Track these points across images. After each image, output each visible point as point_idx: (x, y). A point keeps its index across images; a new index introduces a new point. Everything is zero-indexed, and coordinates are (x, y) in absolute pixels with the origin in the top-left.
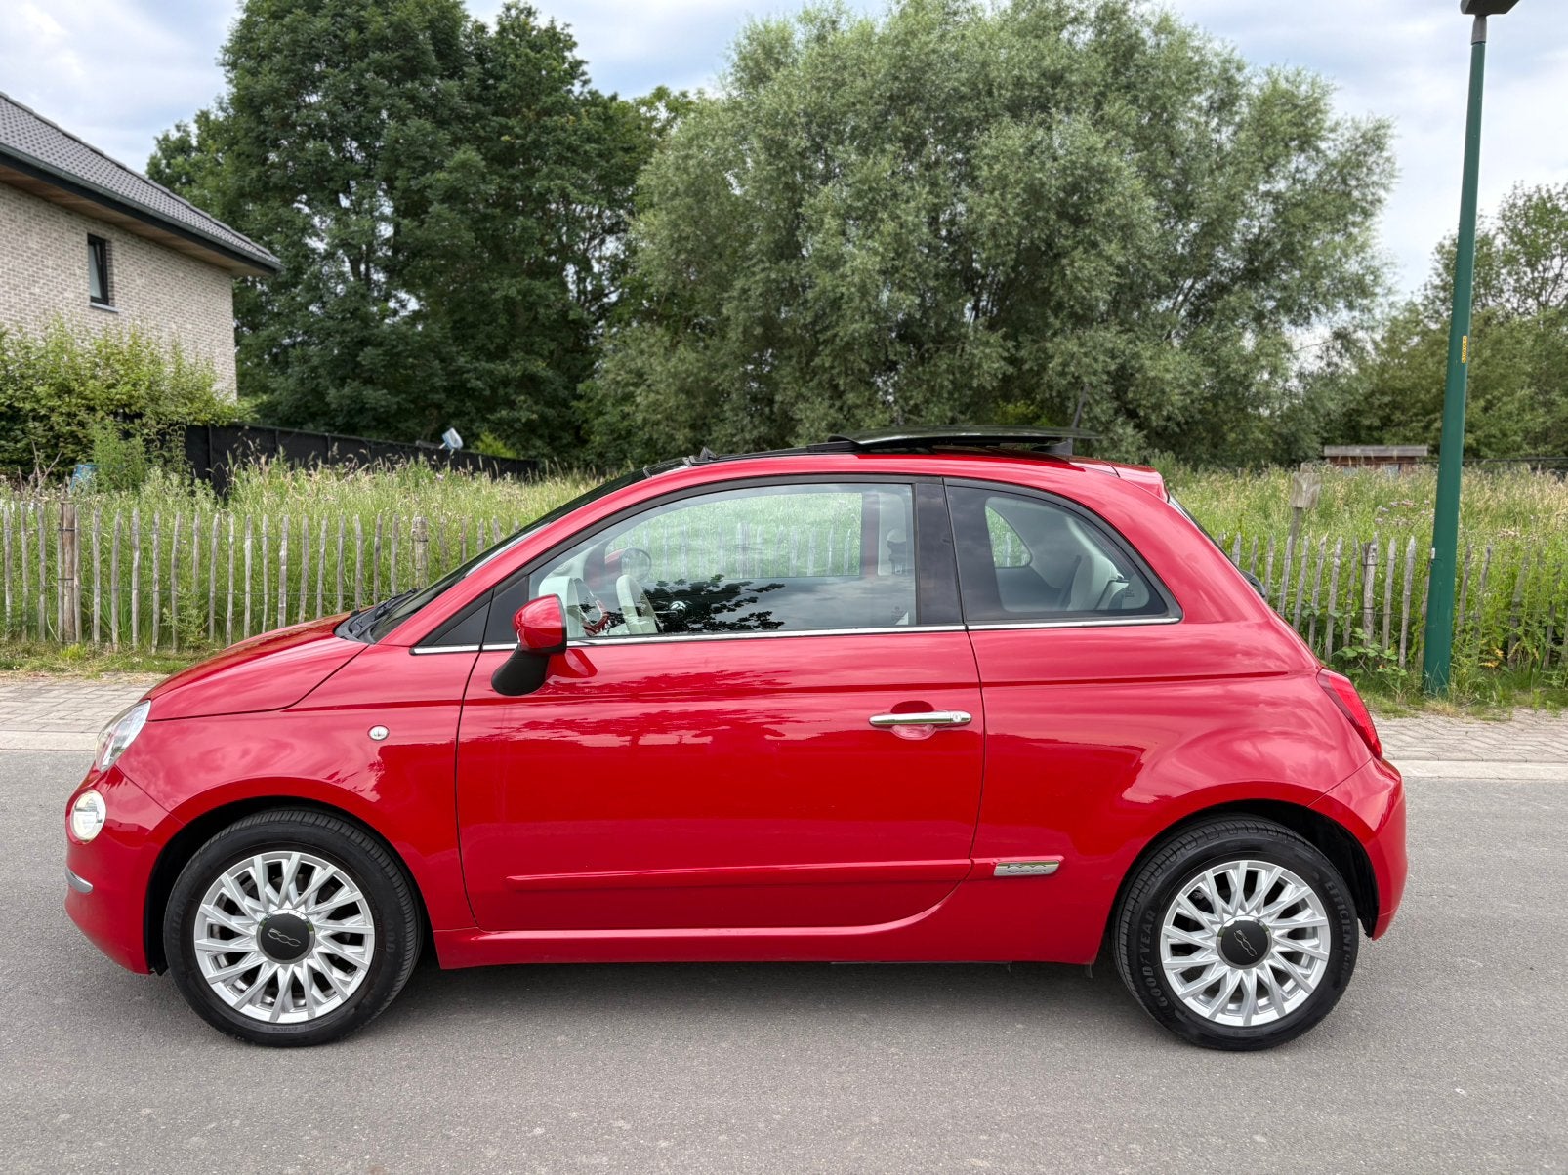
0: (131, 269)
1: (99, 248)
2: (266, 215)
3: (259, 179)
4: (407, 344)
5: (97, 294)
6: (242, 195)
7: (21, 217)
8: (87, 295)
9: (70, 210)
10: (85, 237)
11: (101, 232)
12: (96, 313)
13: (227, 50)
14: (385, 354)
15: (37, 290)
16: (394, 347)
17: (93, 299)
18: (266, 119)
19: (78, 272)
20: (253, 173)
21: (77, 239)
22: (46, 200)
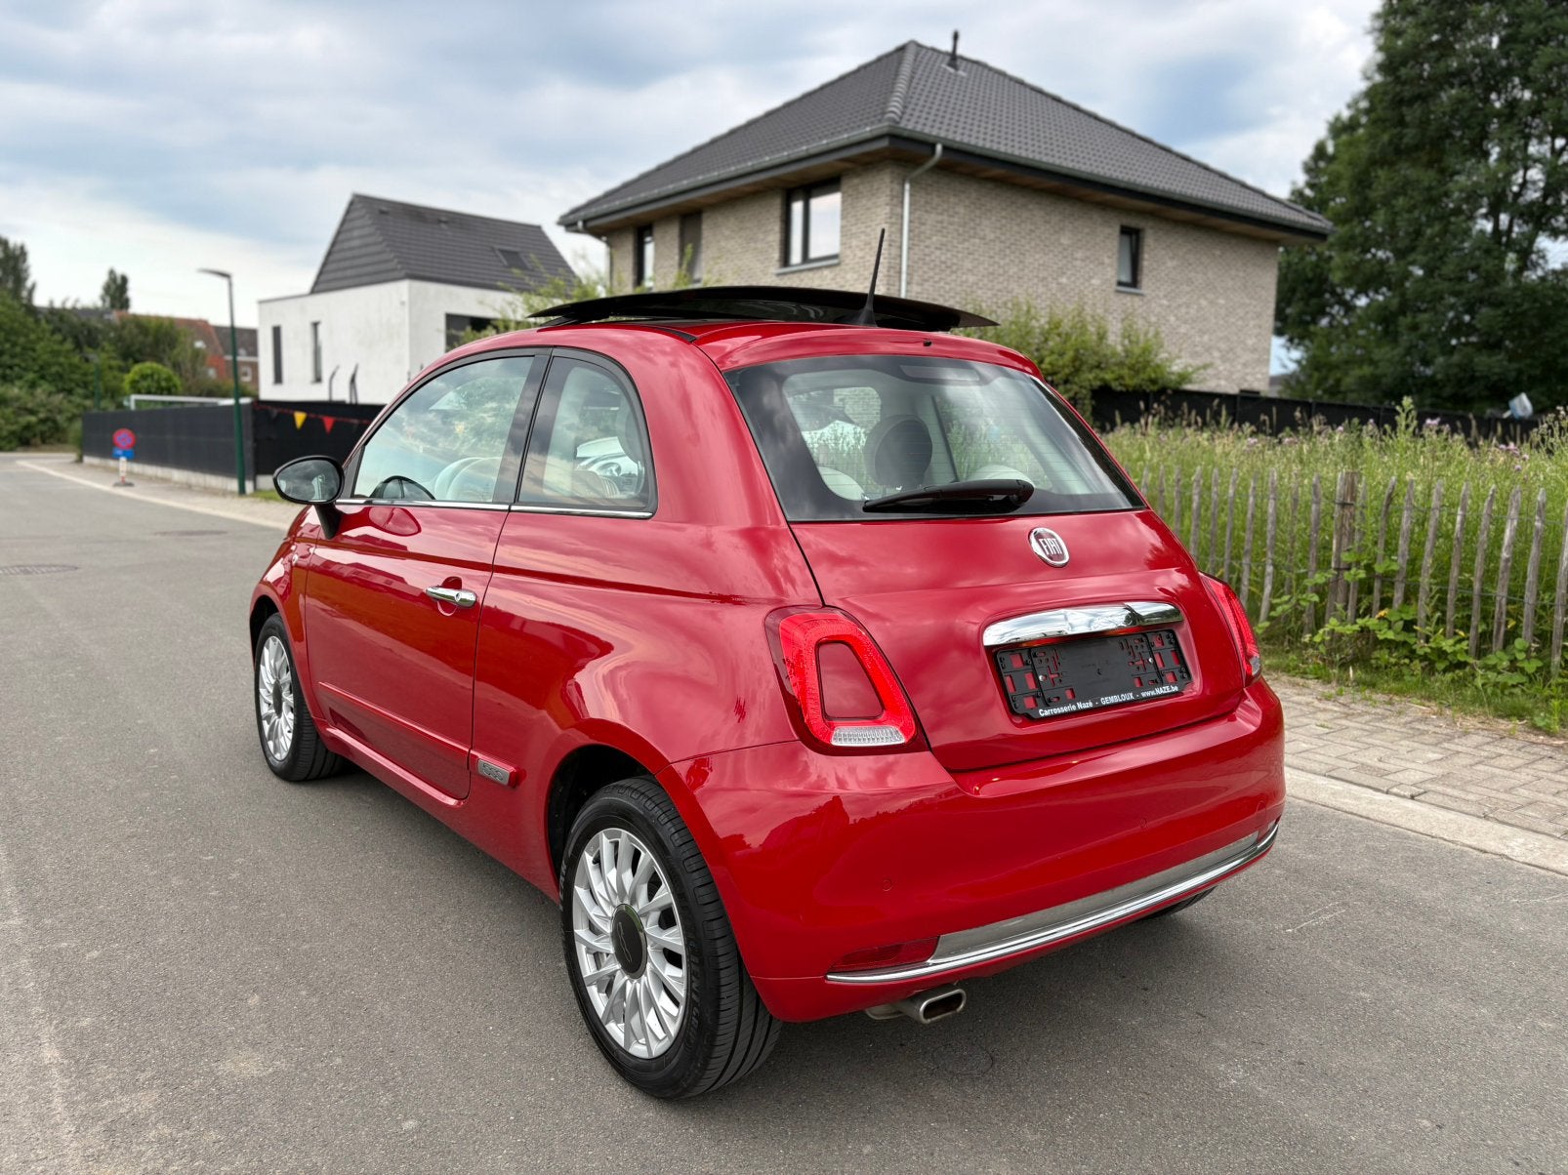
0: (1163, 252)
1: (1132, 237)
2: (1392, 179)
3: (1391, 142)
4: (1535, 300)
5: (1126, 278)
6: (1374, 162)
7: (1055, 219)
8: (1114, 281)
9: (1103, 206)
10: (1117, 229)
11: (1133, 222)
12: (1122, 296)
13: (1378, 16)
14: (1506, 314)
15: (1064, 280)
16: (1518, 305)
17: (1120, 283)
18: (1404, 77)
19: (1107, 261)
20: (1386, 138)
21: (1108, 231)
22: (1080, 200)
